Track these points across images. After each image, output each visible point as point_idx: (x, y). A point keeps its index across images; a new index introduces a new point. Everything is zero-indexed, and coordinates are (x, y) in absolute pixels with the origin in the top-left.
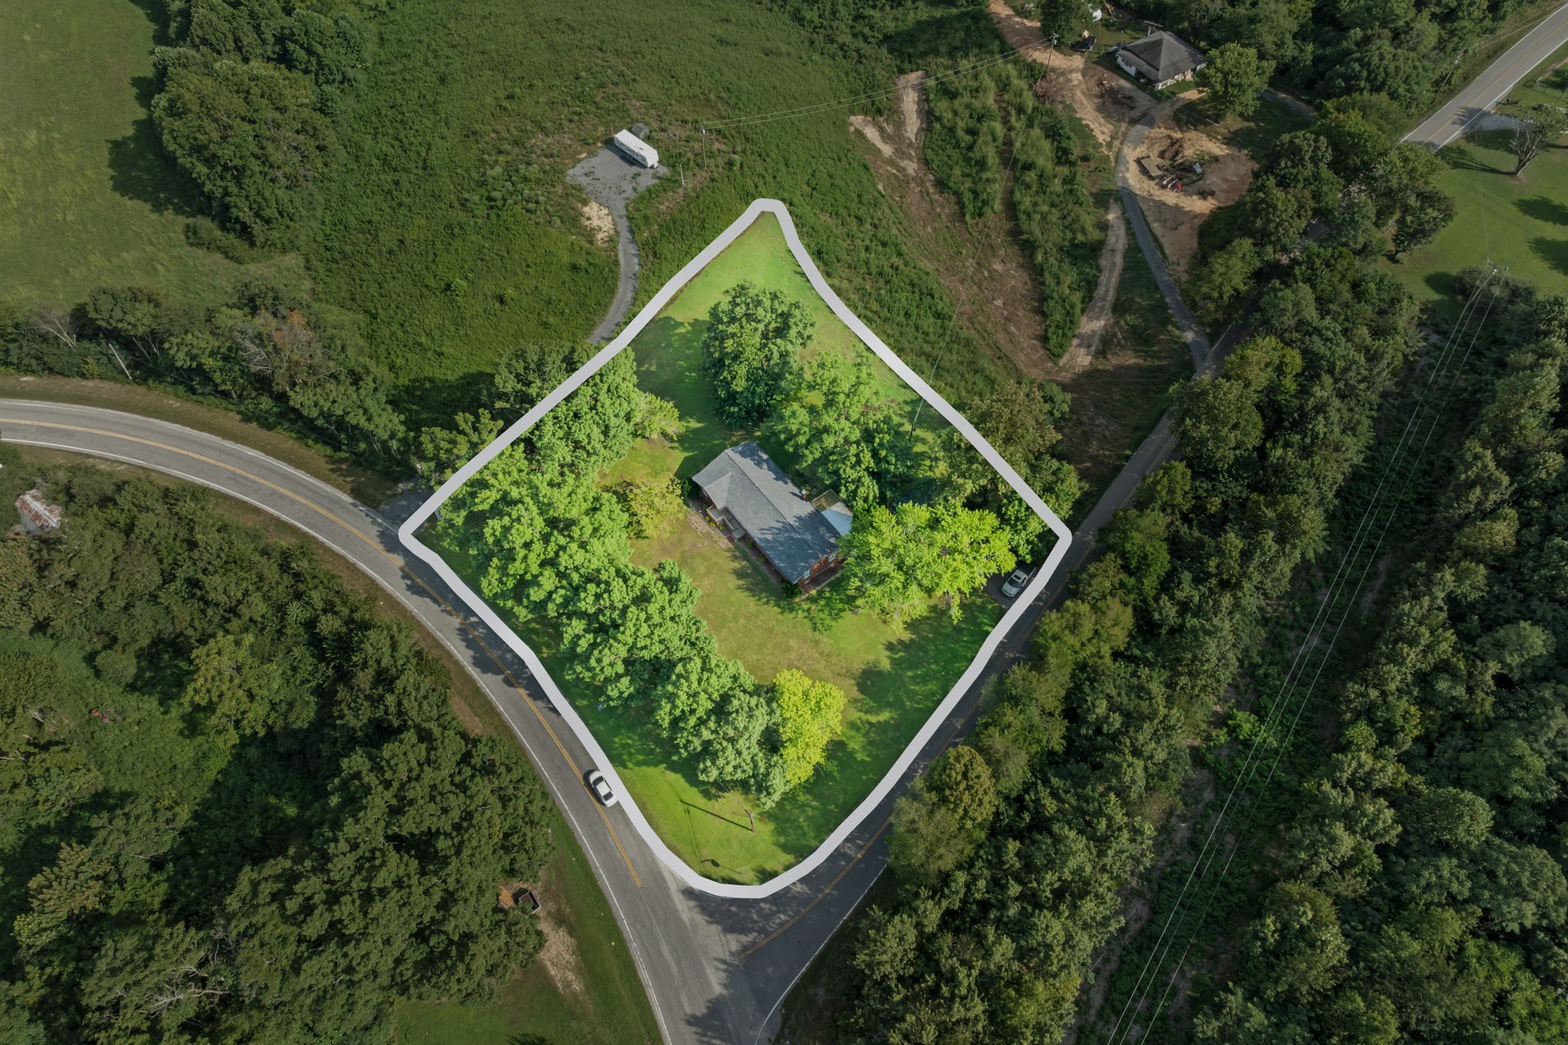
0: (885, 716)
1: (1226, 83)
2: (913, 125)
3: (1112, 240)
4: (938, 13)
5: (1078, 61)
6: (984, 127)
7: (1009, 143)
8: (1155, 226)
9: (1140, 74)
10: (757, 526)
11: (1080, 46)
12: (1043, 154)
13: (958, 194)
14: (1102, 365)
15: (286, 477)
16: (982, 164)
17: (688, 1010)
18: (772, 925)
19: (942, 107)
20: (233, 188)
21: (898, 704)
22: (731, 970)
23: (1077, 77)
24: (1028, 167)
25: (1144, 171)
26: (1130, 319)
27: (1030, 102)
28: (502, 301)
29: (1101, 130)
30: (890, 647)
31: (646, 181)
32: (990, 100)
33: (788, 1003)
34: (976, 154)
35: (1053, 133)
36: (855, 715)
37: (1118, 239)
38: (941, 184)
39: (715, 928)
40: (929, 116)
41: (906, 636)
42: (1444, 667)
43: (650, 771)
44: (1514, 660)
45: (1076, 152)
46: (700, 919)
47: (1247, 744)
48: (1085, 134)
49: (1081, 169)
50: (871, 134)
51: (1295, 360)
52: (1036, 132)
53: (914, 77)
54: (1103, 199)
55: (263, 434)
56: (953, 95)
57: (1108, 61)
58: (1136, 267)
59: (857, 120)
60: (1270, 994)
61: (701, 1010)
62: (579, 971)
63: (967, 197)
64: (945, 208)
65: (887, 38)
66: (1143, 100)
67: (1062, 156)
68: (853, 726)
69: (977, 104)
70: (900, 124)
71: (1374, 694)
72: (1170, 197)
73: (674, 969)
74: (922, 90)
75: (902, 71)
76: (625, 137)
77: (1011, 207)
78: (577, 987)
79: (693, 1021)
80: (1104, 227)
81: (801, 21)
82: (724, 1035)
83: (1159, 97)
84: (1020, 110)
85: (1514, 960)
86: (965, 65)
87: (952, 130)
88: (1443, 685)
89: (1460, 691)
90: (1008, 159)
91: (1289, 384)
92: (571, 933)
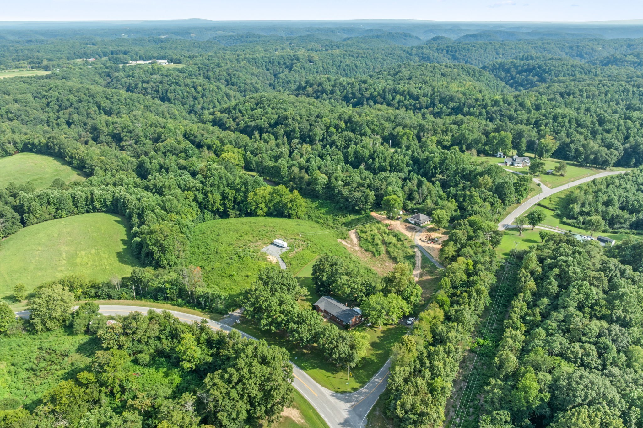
0: (380, 352)
1: (439, 218)
2: (355, 240)
3: (417, 254)
4: (357, 217)
5: (398, 222)
6: (376, 237)
7: (384, 240)
8: (428, 251)
9: (416, 223)
10: (334, 312)
11: (398, 219)
12: (394, 240)
13: (372, 252)
14: (421, 279)
15: (188, 317)
16: (377, 245)
17: (338, 422)
18: (359, 399)
19: (363, 235)
20: (162, 256)
21: (383, 349)
22: (349, 411)
23: (399, 225)
24: (390, 243)
25: (422, 241)
26: (427, 269)
27: (387, 231)
28: (247, 276)
29: (408, 234)
30: (378, 337)
31: (284, 250)
32: (376, 231)
33: (368, 416)
34: (375, 243)
35: (395, 236)
36: (372, 352)
37: (419, 254)
38: (367, 250)
39: (342, 403)
40: (359, 238)
41: (382, 335)
42: (527, 314)
43: (315, 370)
44: (542, 307)
45: (403, 239)
46: (337, 401)
47: (483, 345)
48: (404, 235)
49: (405, 242)
50: (344, 243)
51: (470, 262)
52: (390, 236)
53: (354, 231)
54: (412, 247)
55: (180, 308)
56: (365, 232)
57: (407, 221)
58: (425, 259)
59: (339, 240)
60: (502, 376)
61: (342, 421)
62: (302, 418)
63: (375, 252)
64: (369, 255)
65: (344, 223)
66: (418, 228)
67: (399, 240)
68: (372, 354)
69: (373, 233)
70: (351, 240)
71: (511, 321)
72: (431, 245)
73: (332, 413)
74: (356, 233)
75: (349, 230)
76: (277, 241)
77: (388, 252)
78: (303, 421)
79: (340, 424)
80: (414, 252)
81: (318, 222)
82: (350, 425)
83: (422, 227)
84: (385, 233)
85: (559, 358)
86: (367, 226)
87: (367, 240)
88: (528, 318)
89: (531, 318)
90: (385, 243)
91: (471, 267)
92: (298, 409)
